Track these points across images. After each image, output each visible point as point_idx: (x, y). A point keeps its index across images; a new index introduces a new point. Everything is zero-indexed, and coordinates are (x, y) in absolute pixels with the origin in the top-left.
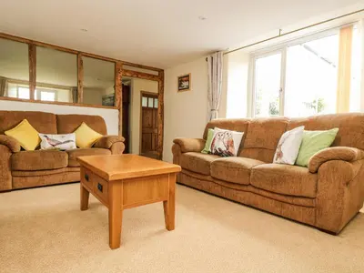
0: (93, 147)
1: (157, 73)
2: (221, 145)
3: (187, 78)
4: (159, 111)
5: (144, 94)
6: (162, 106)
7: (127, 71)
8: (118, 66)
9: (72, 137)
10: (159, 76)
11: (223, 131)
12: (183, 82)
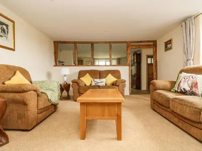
0: (113, 85)
1: (152, 43)
2: (185, 86)
3: (170, 42)
4: (154, 65)
5: (148, 57)
6: (156, 62)
7: (133, 46)
8: (129, 44)
9: (104, 80)
10: (153, 44)
11: (190, 75)
12: (168, 45)
